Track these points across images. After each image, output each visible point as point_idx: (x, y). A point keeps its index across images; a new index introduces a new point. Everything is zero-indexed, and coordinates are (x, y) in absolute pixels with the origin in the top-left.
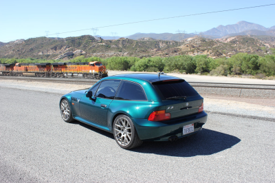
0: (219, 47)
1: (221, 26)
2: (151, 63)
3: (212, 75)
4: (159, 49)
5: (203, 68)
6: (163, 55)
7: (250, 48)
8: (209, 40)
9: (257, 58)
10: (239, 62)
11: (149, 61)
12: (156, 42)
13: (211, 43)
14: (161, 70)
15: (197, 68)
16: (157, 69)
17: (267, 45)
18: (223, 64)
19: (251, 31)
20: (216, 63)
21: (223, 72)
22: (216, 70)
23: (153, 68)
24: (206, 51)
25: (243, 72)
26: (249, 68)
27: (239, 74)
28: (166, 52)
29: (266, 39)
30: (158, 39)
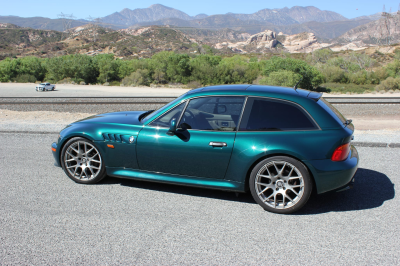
0: (126, 42)
1: (127, 10)
2: (23, 68)
3: (125, 85)
4: (29, 44)
5: (109, 75)
6: (38, 54)
7: (171, 44)
8: (110, 30)
9: (187, 58)
10: (163, 65)
11: (19, 64)
12: (23, 31)
13: (115, 36)
14: (41, 79)
15: (101, 75)
16: (32, 77)
17: (193, 40)
18: (140, 67)
19: (171, 19)
20: (129, 67)
21: (141, 80)
22: (131, 77)
23: (27, 76)
24: (107, 48)
25: (170, 79)
26: (177, 73)
27: (165, 83)
28: (42, 48)
29: (191, 32)
30: (25, 27)
